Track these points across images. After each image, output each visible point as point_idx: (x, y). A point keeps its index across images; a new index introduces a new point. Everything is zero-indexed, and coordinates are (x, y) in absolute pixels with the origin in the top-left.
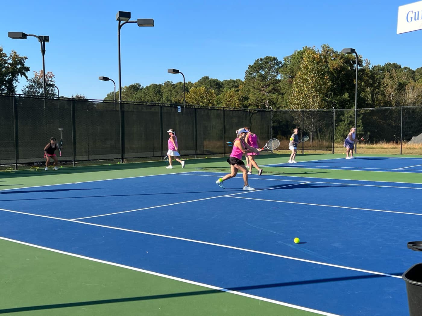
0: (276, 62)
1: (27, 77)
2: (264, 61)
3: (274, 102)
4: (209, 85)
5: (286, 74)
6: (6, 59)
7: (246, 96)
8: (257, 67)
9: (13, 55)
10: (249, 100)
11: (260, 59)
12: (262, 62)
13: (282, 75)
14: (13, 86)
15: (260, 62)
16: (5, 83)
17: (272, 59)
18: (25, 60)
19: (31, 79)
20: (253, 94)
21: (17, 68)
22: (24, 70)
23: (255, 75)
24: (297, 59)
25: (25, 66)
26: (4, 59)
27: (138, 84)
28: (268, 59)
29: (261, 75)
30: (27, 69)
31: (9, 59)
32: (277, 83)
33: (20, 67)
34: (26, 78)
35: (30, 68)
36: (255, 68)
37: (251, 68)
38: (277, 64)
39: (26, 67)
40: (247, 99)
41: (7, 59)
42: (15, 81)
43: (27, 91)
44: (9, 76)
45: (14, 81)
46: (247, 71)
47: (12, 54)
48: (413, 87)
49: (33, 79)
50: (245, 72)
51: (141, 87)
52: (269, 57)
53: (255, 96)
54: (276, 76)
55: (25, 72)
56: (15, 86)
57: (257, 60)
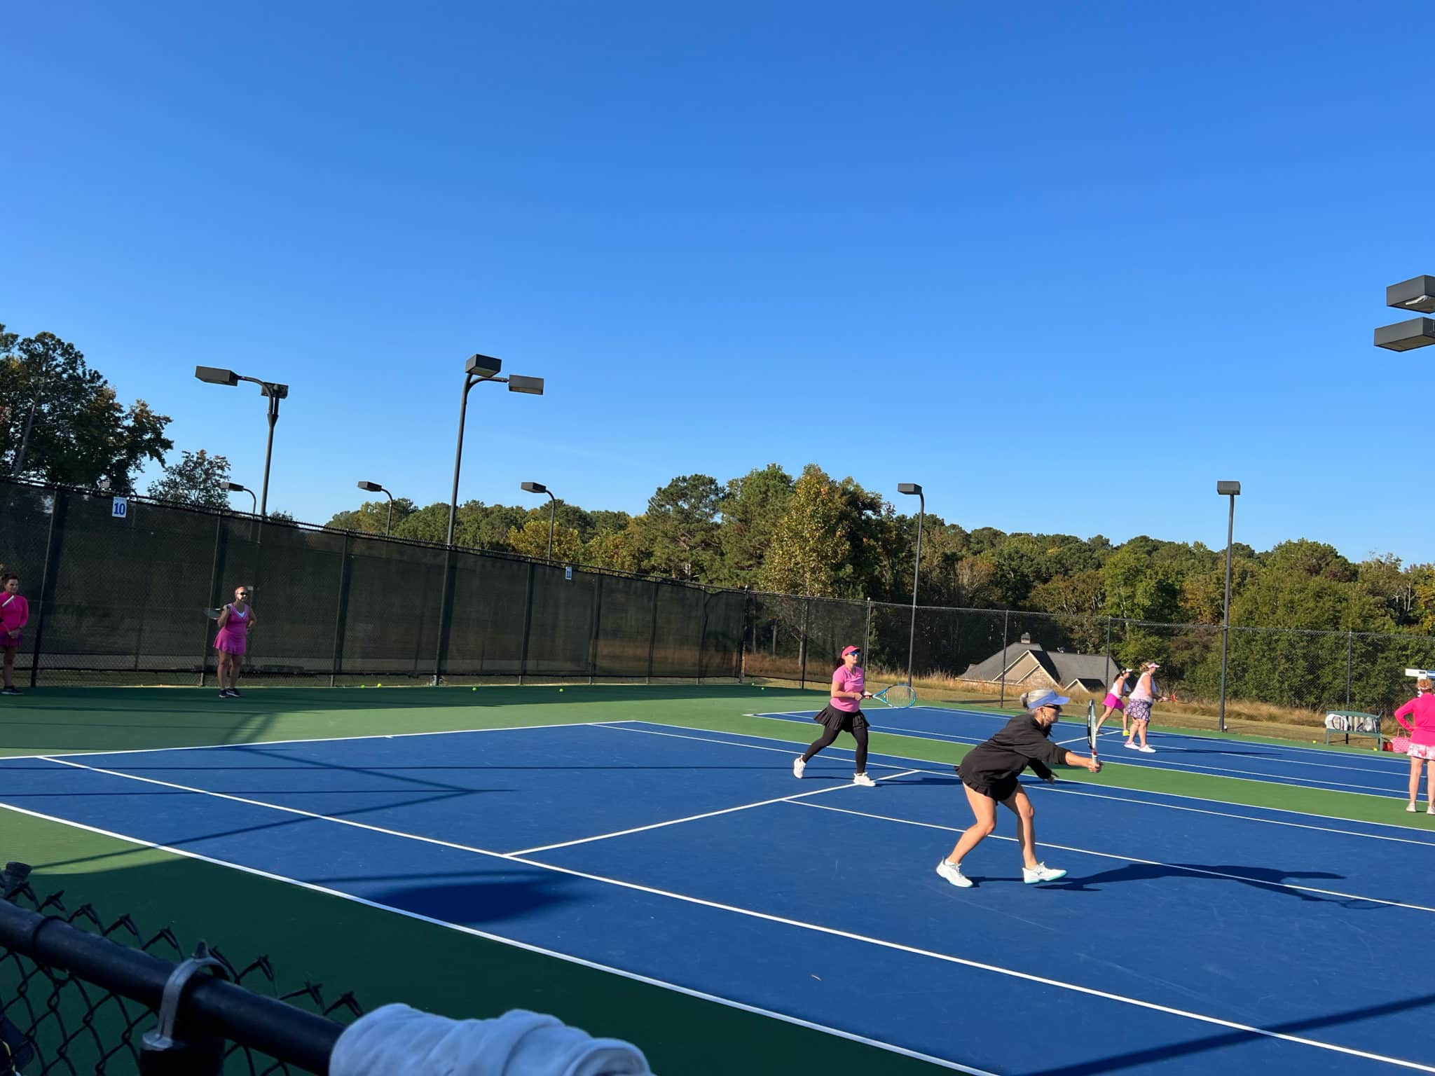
0: (713, 487)
1: (162, 462)
2: (690, 484)
3: (705, 568)
4: (563, 517)
5: (733, 515)
6: (119, 418)
7: (647, 549)
8: (674, 493)
9: (137, 411)
10: (653, 559)
11: (681, 479)
12: (685, 484)
13: (725, 516)
14: (128, 477)
15: (682, 485)
16: (108, 468)
17: (705, 482)
18: (166, 424)
19: (174, 468)
20: (663, 548)
21: (143, 440)
22: (158, 446)
23: (669, 509)
24: (757, 487)
25: (162, 437)
26: (116, 417)
27: (406, 501)
28: (698, 480)
29: (682, 511)
30: (167, 445)
31: (126, 417)
32: (713, 529)
33: (150, 439)
34: (160, 463)
35: (173, 442)
36: (672, 494)
37: (662, 495)
38: (717, 490)
39: (164, 440)
40: (649, 555)
41: (123, 417)
42: (134, 467)
43: (160, 492)
44: (121, 455)
45: (130, 467)
46: (653, 499)
47: (137, 407)
48: (972, 565)
49: (177, 466)
50: (649, 501)
51: (411, 507)
52: (701, 476)
53: (667, 550)
54: (712, 516)
55: (161, 450)
56: (133, 479)
57: (675, 479)
